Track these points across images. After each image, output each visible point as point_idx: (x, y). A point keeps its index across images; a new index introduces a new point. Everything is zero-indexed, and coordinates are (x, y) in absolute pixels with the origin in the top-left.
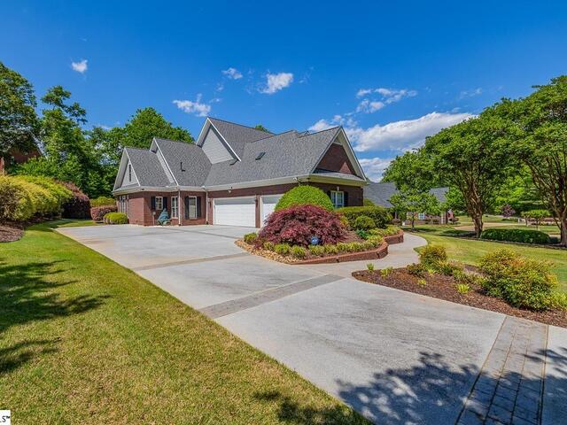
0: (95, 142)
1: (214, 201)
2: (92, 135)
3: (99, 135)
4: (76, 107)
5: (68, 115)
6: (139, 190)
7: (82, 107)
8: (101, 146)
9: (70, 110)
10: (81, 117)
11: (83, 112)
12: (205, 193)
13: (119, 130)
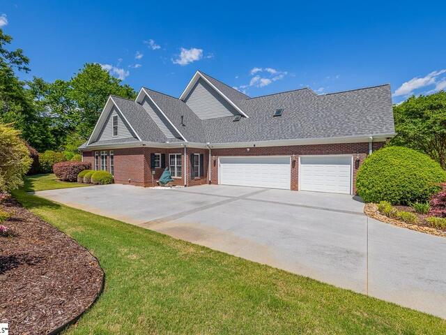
0: (35, 93)
1: (219, 159)
2: (32, 86)
3: (40, 87)
4: (19, 53)
5: (7, 61)
6: (139, 146)
7: (25, 55)
8: (42, 99)
9: (11, 56)
10: (23, 65)
11: (26, 61)
12: (207, 151)
13: (62, 83)
